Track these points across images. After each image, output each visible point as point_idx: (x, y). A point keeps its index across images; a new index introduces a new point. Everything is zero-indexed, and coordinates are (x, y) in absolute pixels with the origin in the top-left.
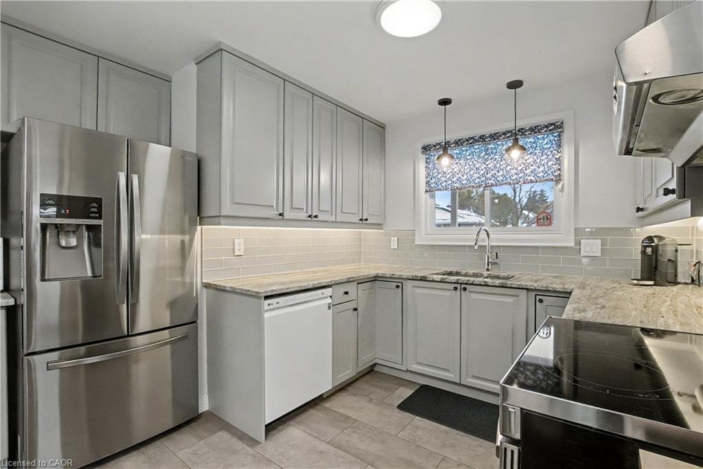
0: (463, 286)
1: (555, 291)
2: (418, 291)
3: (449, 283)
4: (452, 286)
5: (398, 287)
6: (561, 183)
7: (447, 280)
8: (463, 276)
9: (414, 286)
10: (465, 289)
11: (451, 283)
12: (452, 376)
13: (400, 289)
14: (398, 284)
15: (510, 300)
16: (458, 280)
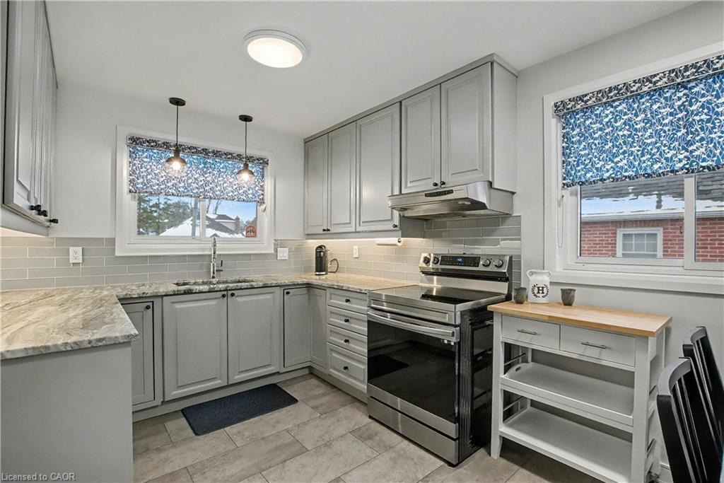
0: (230, 293)
1: (298, 284)
2: (178, 306)
3: (217, 291)
4: (220, 294)
5: (148, 307)
6: (265, 206)
7: (216, 289)
8: (230, 283)
9: (173, 303)
10: (233, 295)
11: (220, 291)
12: (220, 381)
13: (150, 310)
14: (148, 304)
15: (268, 296)
16: (227, 287)
